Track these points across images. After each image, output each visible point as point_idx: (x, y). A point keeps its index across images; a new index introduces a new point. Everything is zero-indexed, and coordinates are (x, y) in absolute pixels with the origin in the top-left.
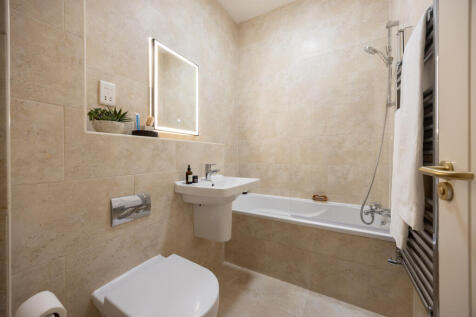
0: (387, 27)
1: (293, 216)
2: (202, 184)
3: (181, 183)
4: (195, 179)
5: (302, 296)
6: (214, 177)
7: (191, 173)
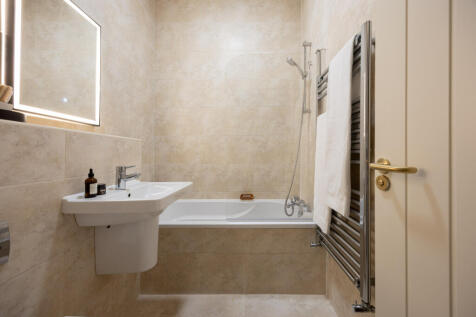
0: (305, 46)
1: (228, 220)
2: (111, 196)
3: (75, 198)
4: (101, 189)
5: (240, 303)
6: (131, 185)
7: (95, 181)
